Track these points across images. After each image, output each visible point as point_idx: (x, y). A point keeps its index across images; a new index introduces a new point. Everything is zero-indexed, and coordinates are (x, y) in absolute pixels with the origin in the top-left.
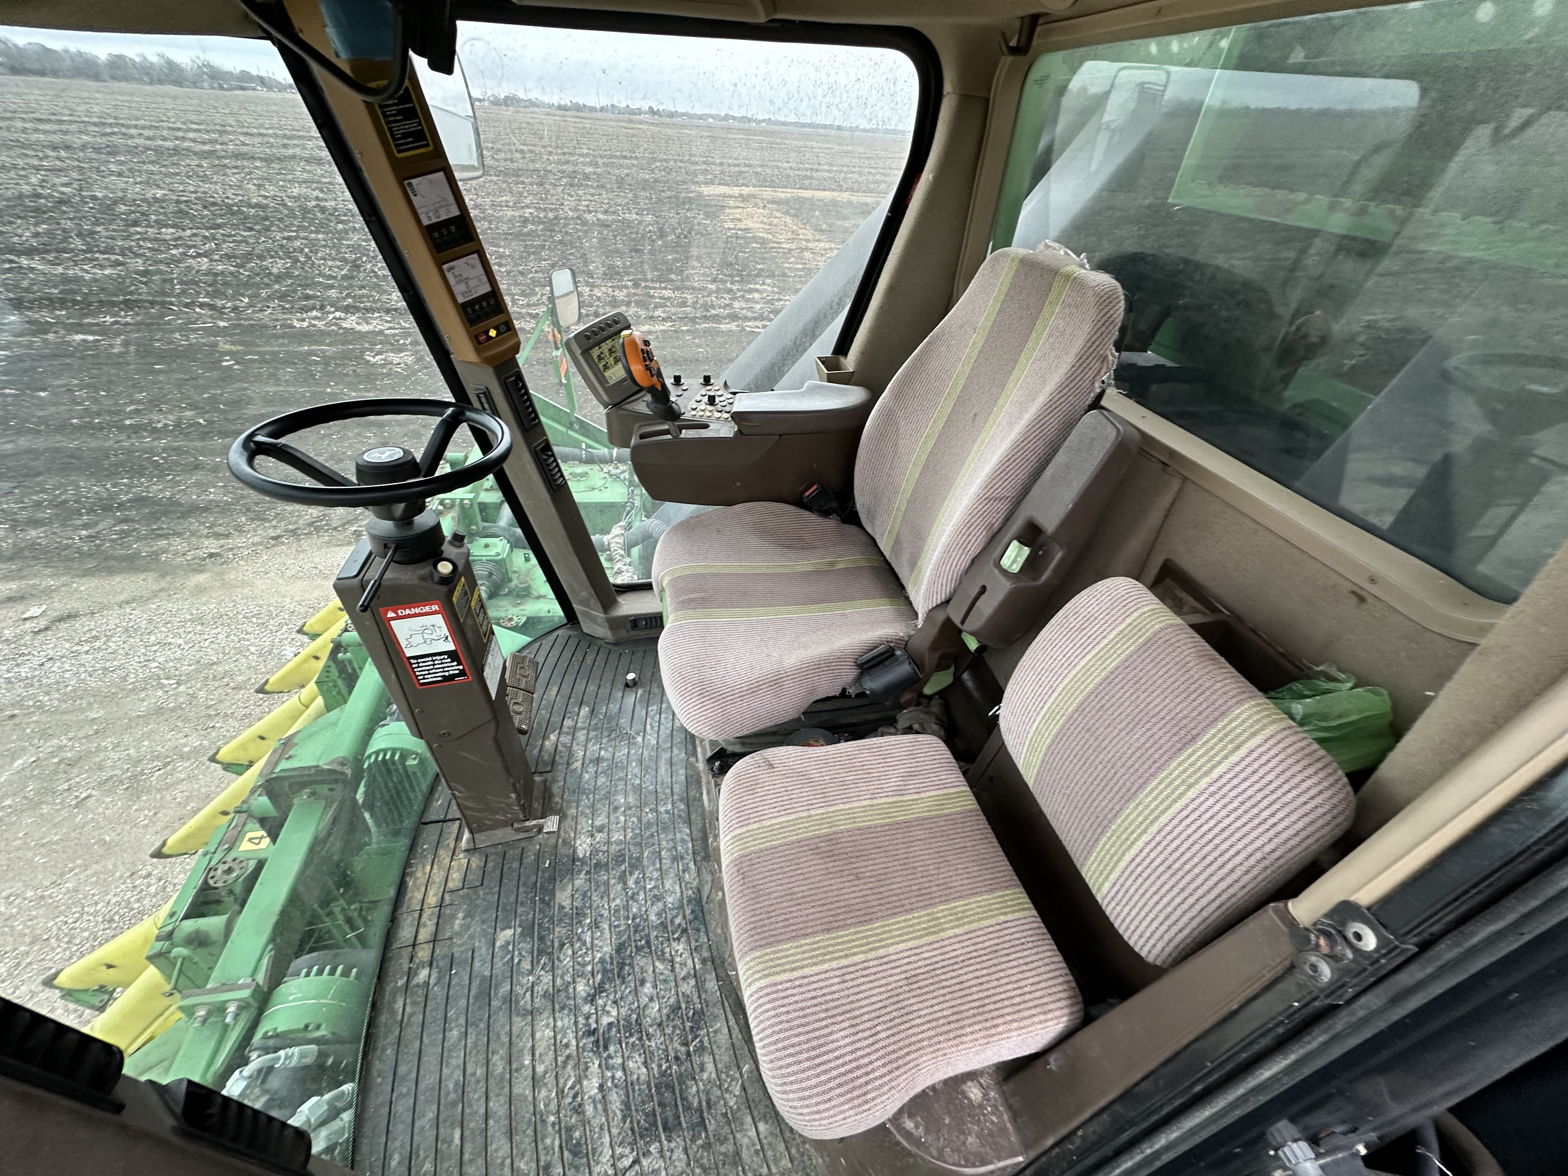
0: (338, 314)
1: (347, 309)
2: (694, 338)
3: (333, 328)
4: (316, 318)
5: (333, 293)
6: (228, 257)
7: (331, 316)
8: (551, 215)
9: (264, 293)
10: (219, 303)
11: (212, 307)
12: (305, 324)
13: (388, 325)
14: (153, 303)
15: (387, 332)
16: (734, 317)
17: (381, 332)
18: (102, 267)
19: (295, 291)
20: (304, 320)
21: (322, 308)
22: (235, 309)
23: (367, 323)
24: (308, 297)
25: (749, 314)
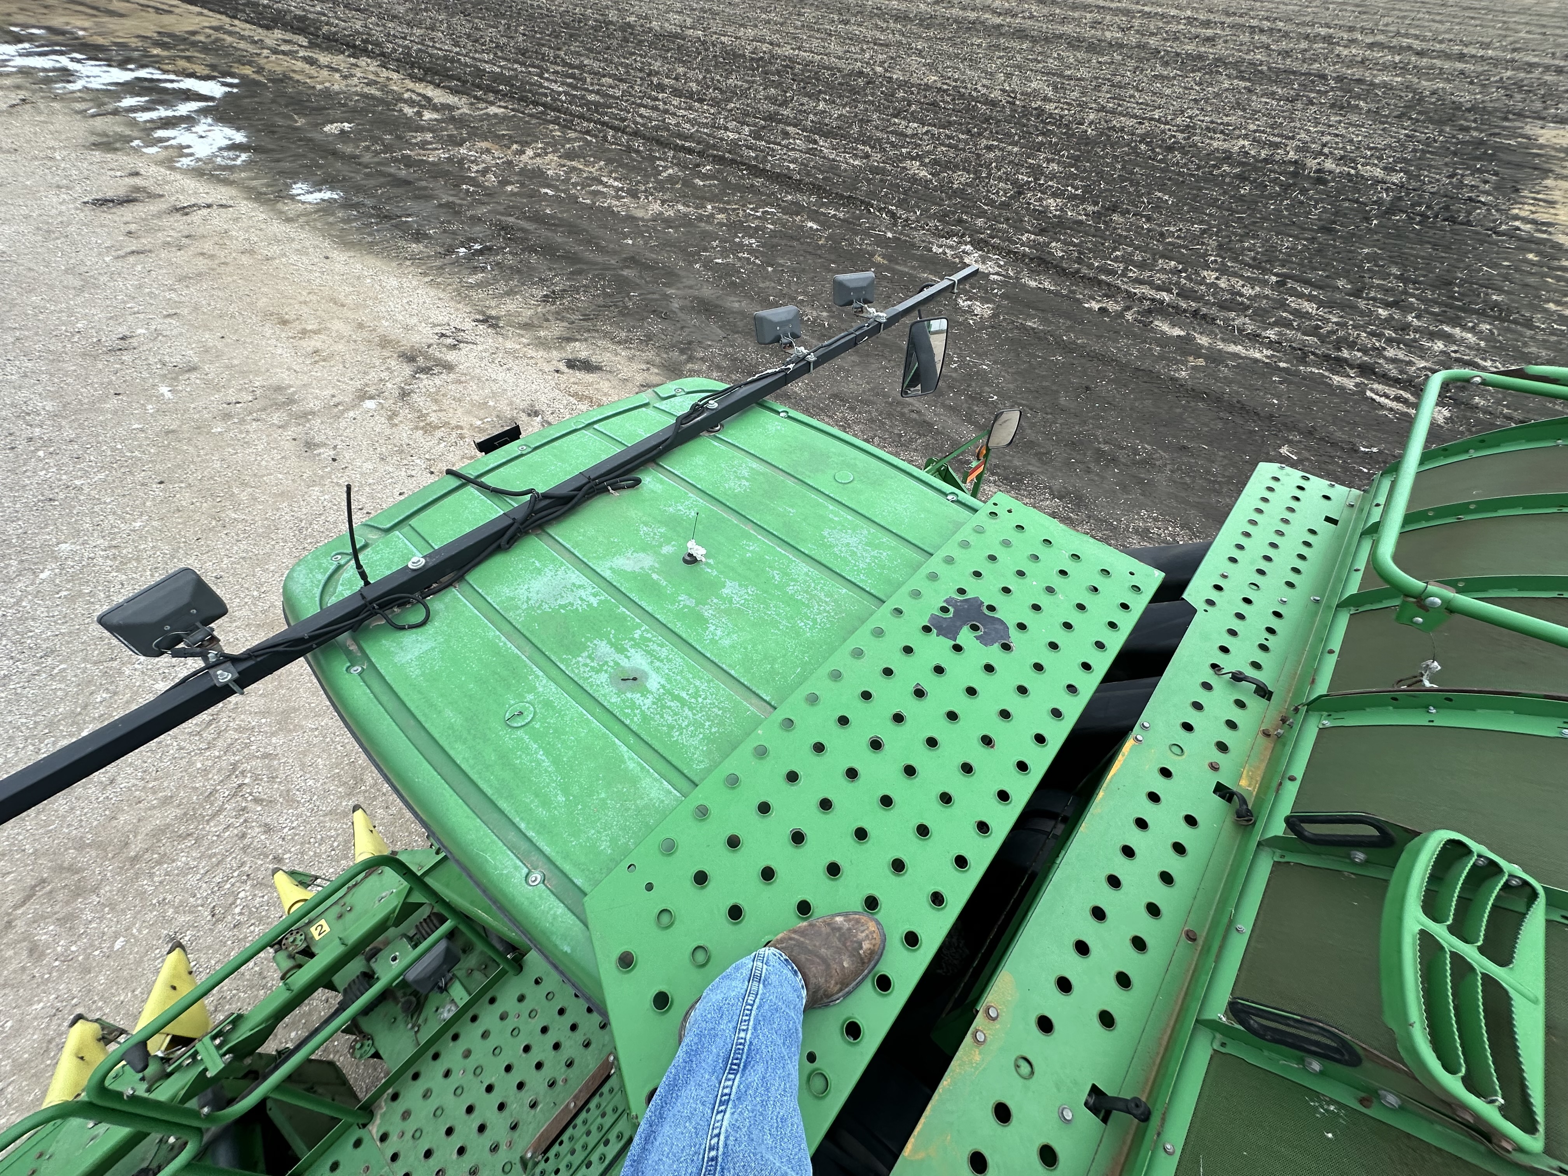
0: (968, 248)
1: (978, 244)
2: (1281, 383)
3: (957, 260)
4: (951, 247)
5: (980, 222)
6: (936, 162)
7: (963, 247)
8: (1263, 154)
9: (934, 209)
10: (900, 212)
11: (893, 215)
12: (941, 250)
13: (997, 269)
14: (862, 202)
15: (992, 277)
16: (1365, 370)
17: (989, 274)
18: (856, 156)
19: (954, 213)
20: (941, 246)
21: (963, 235)
22: (906, 220)
23: (983, 263)
24: (960, 221)
25: (1394, 373)
